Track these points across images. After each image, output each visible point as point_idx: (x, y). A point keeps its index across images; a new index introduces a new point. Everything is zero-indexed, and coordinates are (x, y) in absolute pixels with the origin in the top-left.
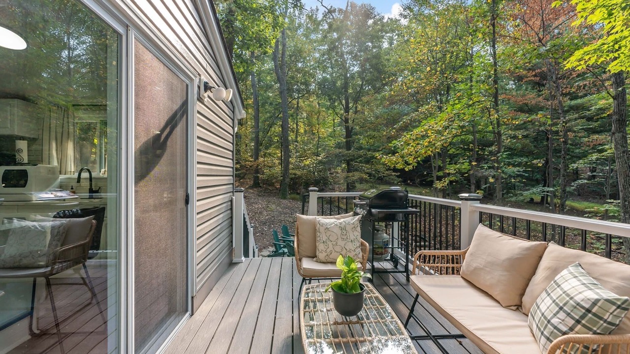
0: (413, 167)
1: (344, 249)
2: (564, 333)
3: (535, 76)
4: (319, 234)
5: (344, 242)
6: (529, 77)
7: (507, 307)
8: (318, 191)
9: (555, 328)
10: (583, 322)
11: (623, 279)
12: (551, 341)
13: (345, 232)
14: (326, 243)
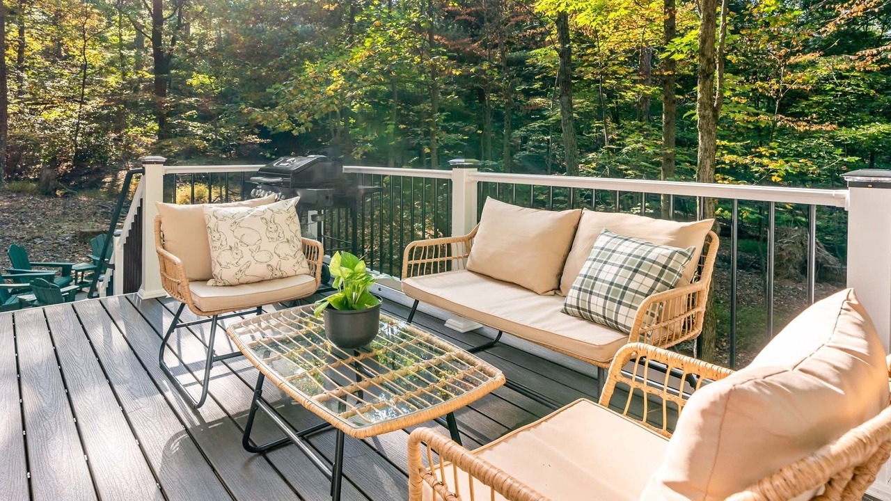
0: (307, 129)
1: (275, 255)
2: (647, 296)
3: (469, 14)
4: (217, 235)
5: (274, 244)
6: (463, 15)
7: (545, 293)
8: (165, 164)
9: (636, 292)
10: (662, 279)
11: (672, 234)
12: (636, 308)
13: (274, 227)
14: (237, 248)
